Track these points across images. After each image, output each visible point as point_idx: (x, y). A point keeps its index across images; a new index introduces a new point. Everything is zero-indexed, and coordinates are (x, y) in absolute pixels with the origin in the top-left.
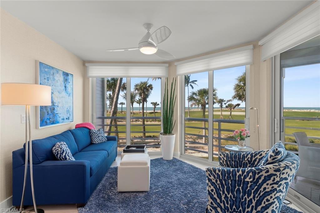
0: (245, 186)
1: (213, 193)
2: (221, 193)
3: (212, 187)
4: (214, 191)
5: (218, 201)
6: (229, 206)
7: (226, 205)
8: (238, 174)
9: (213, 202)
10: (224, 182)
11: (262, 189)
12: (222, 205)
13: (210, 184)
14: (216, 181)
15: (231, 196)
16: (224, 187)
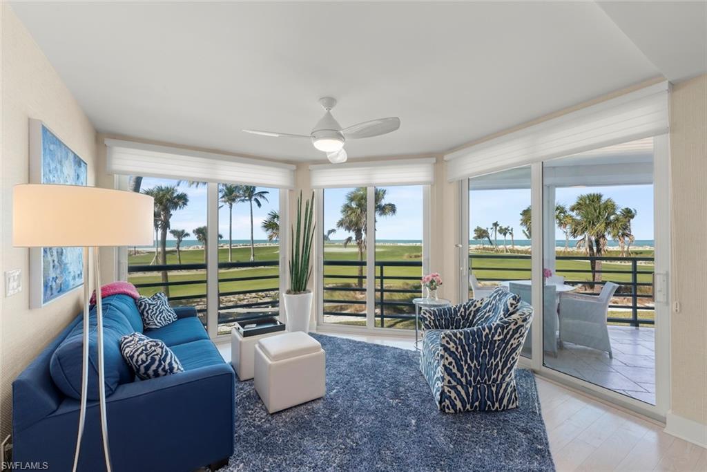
0: (492, 347)
1: (451, 367)
2: (463, 363)
3: (450, 359)
4: (454, 363)
5: (459, 375)
6: (472, 379)
7: (469, 378)
8: (484, 333)
9: (451, 379)
10: (467, 348)
11: (509, 347)
12: (463, 380)
13: (446, 355)
14: (457, 349)
15: (475, 365)
16: (467, 354)
